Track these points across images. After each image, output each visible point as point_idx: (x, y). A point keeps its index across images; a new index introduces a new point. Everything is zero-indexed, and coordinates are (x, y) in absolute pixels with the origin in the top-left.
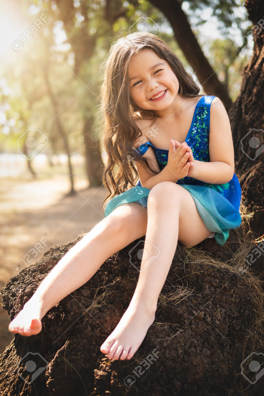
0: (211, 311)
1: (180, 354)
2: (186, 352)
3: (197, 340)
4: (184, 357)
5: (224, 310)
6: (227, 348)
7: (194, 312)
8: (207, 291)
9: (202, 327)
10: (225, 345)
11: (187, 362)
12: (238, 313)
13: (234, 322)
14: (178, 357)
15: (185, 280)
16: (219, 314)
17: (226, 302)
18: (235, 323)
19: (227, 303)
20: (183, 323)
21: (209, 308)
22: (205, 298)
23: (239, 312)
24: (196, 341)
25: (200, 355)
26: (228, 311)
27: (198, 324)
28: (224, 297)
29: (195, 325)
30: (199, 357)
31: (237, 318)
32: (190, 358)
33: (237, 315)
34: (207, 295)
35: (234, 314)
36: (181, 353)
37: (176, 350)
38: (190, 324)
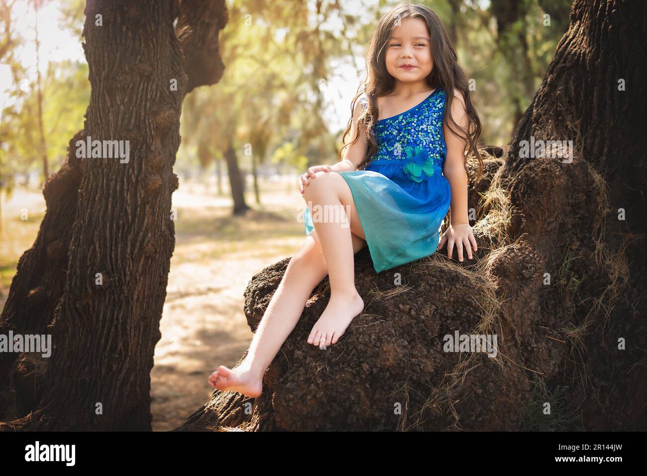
0: (418, 306)
1: (372, 339)
2: (379, 339)
3: (395, 331)
4: (376, 343)
5: (434, 307)
6: (437, 347)
7: (401, 306)
8: (421, 289)
9: (405, 319)
10: (435, 343)
11: (378, 347)
12: (452, 313)
13: (449, 322)
14: (370, 342)
15: (408, 280)
16: (428, 311)
17: (439, 300)
18: (450, 324)
19: (440, 302)
20: (387, 315)
21: (417, 304)
22: (418, 294)
23: (455, 312)
24: (393, 331)
25: (394, 343)
26: (441, 309)
27: (402, 317)
28: (438, 295)
29: (398, 317)
30: (392, 345)
31: (453, 319)
32: (382, 344)
33: (451, 314)
34: (420, 292)
35: (447, 313)
36: (374, 339)
37: (370, 336)
38: (394, 316)
